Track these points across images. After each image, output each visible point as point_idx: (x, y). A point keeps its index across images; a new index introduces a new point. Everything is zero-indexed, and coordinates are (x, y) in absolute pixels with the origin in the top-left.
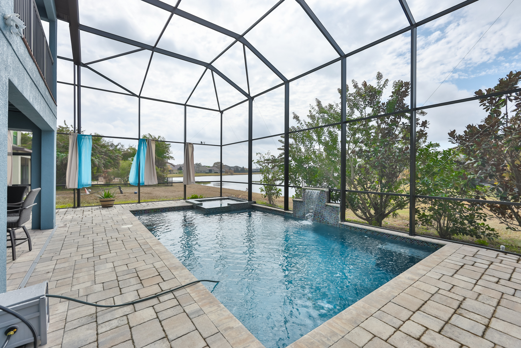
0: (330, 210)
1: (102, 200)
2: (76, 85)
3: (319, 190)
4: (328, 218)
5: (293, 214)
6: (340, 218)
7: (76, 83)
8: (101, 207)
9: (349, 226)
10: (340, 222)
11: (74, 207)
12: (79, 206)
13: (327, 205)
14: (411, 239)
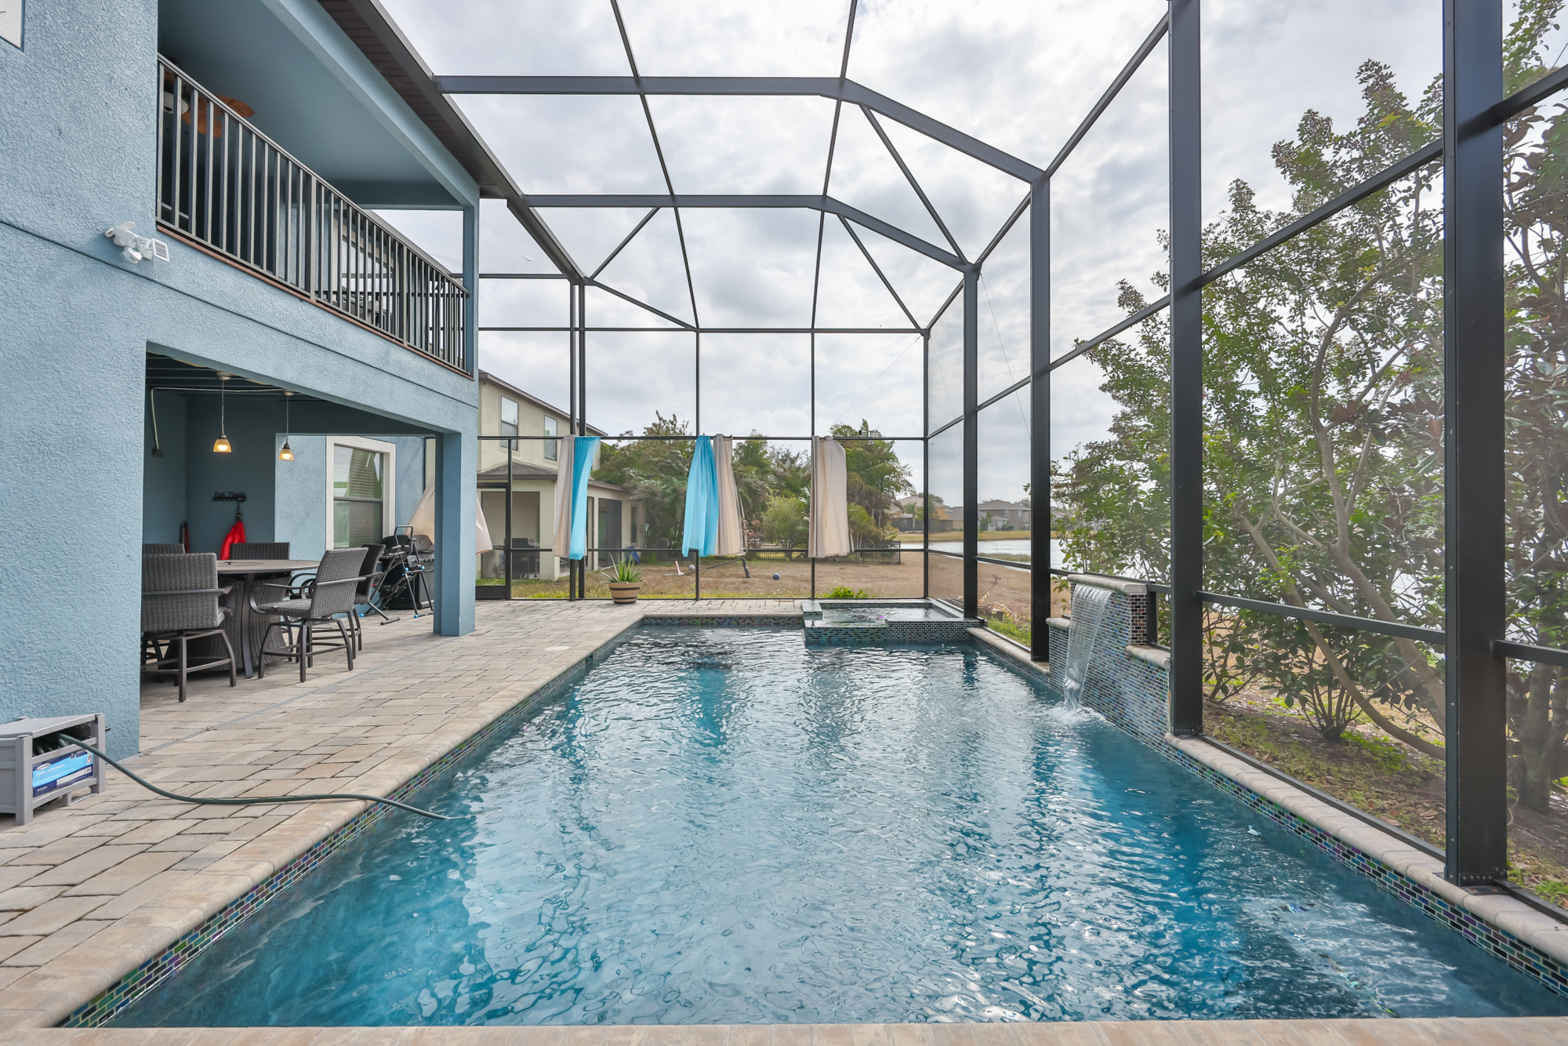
0: (1142, 678)
1: (616, 585)
2: (576, 329)
3: (1108, 587)
4: (1135, 708)
5: (1048, 675)
6: (1168, 716)
7: (577, 326)
8: (612, 602)
9: (1196, 761)
10: (1168, 735)
11: (571, 599)
12: (582, 597)
13: (1131, 656)
14: (1457, 910)
